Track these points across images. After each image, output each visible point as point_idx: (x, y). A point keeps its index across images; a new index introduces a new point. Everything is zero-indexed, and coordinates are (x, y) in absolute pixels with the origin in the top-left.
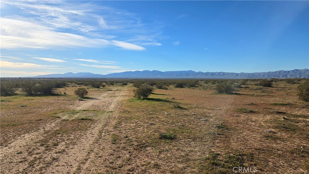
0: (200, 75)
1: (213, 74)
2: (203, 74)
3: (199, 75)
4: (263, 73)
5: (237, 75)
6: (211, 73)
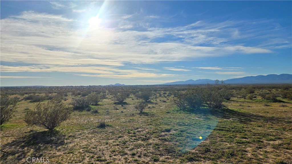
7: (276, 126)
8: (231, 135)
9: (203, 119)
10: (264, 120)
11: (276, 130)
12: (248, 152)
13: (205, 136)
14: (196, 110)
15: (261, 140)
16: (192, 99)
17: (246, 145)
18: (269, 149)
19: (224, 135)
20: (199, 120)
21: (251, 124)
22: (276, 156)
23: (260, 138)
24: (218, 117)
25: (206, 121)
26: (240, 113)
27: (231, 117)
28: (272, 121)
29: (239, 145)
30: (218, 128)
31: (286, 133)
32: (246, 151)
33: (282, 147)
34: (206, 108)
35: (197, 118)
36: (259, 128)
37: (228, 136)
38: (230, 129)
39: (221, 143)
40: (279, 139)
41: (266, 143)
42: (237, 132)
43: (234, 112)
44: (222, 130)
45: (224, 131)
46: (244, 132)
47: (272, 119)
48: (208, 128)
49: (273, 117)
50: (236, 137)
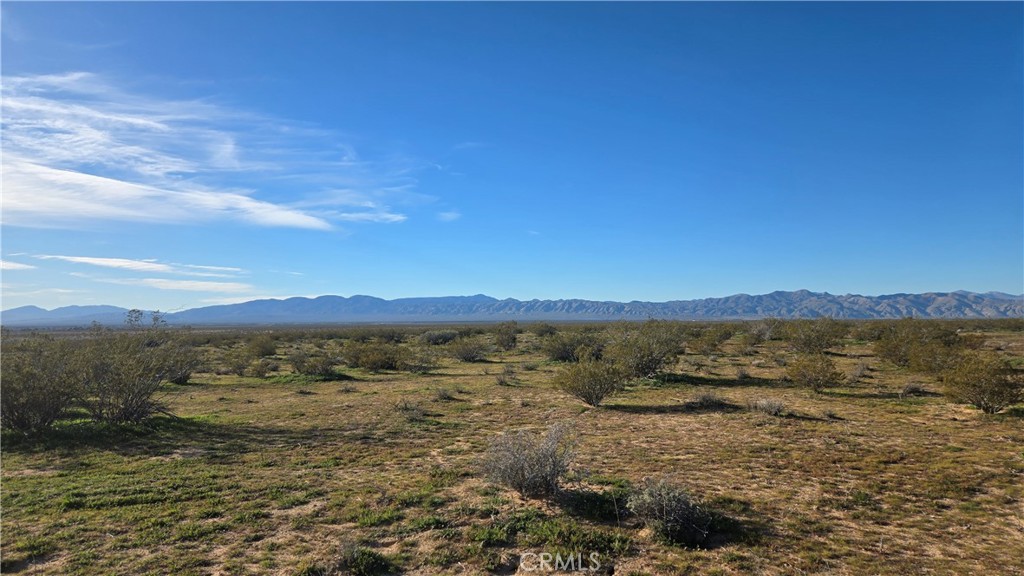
0: (510, 309)
1: (549, 306)
2: (517, 305)
3: (507, 308)
4: (694, 301)
5: (620, 307)
6: (543, 303)
7: (317, 457)
8: (165, 513)
9: (56, 473)
10: (287, 442)
11: (315, 467)
12: (214, 564)
13: (48, 544)
14: (32, 435)
15: (265, 511)
16: (14, 390)
17: (211, 540)
18: (283, 536)
19: (136, 521)
20: (40, 477)
21: (244, 462)
22: (299, 553)
23: (262, 506)
24: (124, 455)
25: (71, 477)
26: (215, 427)
27: (178, 447)
28: (309, 441)
29: (188, 548)
30: (118, 497)
31: (341, 471)
32: (207, 564)
33: (321, 519)
34: (78, 421)
35: (28, 472)
36: (267, 472)
37: (153, 520)
38: (163, 493)
39: (118, 555)
40: (319, 494)
41: (278, 517)
42: (188, 499)
43: (193, 428)
44: (133, 502)
45: (140, 507)
46: (214, 493)
47: (310, 435)
48: (70, 506)
49: (314, 428)
50: (182, 518)
